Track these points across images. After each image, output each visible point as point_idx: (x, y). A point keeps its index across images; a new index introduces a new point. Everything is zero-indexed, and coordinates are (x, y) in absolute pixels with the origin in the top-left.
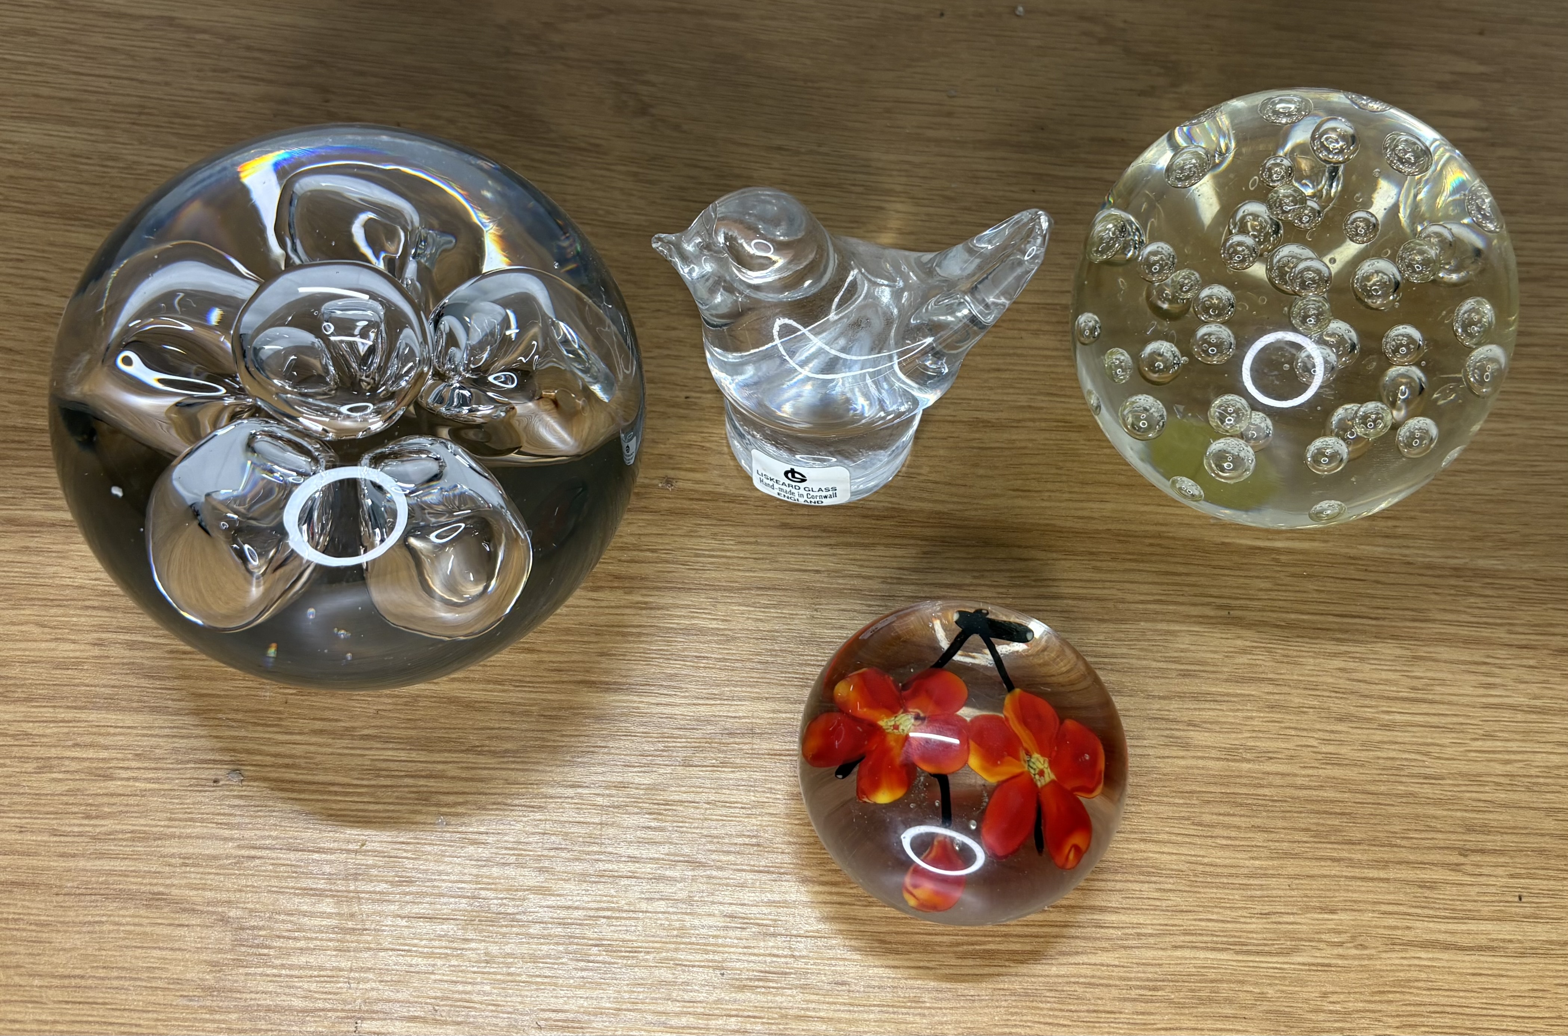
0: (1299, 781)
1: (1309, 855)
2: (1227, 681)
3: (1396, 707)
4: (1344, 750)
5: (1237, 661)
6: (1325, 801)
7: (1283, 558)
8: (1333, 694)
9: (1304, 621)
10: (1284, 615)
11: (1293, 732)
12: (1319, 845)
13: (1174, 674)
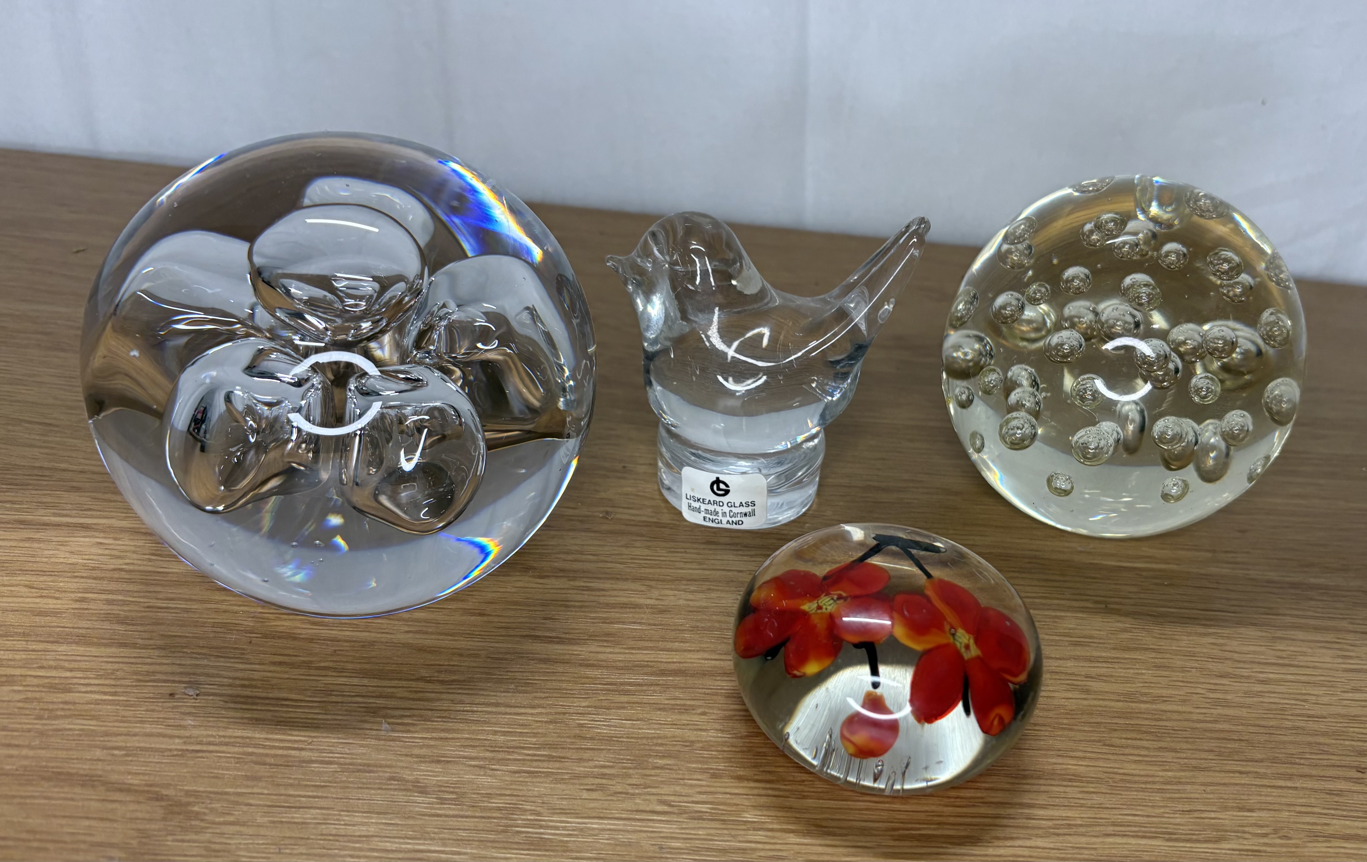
0: (1195, 717)
1: (1217, 769)
2: (1114, 649)
3: (1269, 669)
4: (1229, 697)
5: (1120, 636)
6: (1222, 731)
7: (1144, 574)
8: (1210, 660)
9: (1173, 613)
10: (1155, 609)
11: (1181, 684)
12: (1225, 762)
13: (1067, 644)
